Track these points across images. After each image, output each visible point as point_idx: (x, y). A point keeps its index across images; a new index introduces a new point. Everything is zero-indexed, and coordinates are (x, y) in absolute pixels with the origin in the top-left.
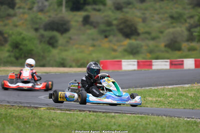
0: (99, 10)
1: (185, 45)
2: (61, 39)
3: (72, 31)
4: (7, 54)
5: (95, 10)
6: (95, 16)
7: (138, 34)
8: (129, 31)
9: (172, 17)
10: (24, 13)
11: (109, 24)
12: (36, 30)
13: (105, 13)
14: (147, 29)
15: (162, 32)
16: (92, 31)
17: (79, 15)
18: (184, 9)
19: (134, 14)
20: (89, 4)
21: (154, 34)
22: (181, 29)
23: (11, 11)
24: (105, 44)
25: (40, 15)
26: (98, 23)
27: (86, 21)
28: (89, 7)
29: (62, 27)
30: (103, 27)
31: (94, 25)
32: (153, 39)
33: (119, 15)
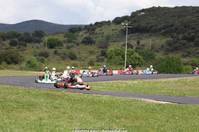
0: (61, 49)
1: (95, 63)
2: (46, 60)
3: (50, 57)
4: (25, 66)
5: (59, 48)
6: (59, 51)
7: (77, 59)
8: (73, 57)
9: (90, 52)
10: (30, 49)
11: (65, 54)
12: (35, 56)
13: (63, 50)
14: (80, 57)
15: (86, 58)
16: (58, 57)
17: (53, 50)
18: (95, 49)
19: (75, 50)
20: (56, 46)
21: (83, 59)
22: (94, 57)
23: (25, 48)
24: (63, 62)
25: (37, 50)
26: (60, 54)
27: (55, 53)
28: (57, 47)
29: (46, 55)
30: (63, 55)
31: (59, 55)
32: (83, 61)
33: (69, 51)
